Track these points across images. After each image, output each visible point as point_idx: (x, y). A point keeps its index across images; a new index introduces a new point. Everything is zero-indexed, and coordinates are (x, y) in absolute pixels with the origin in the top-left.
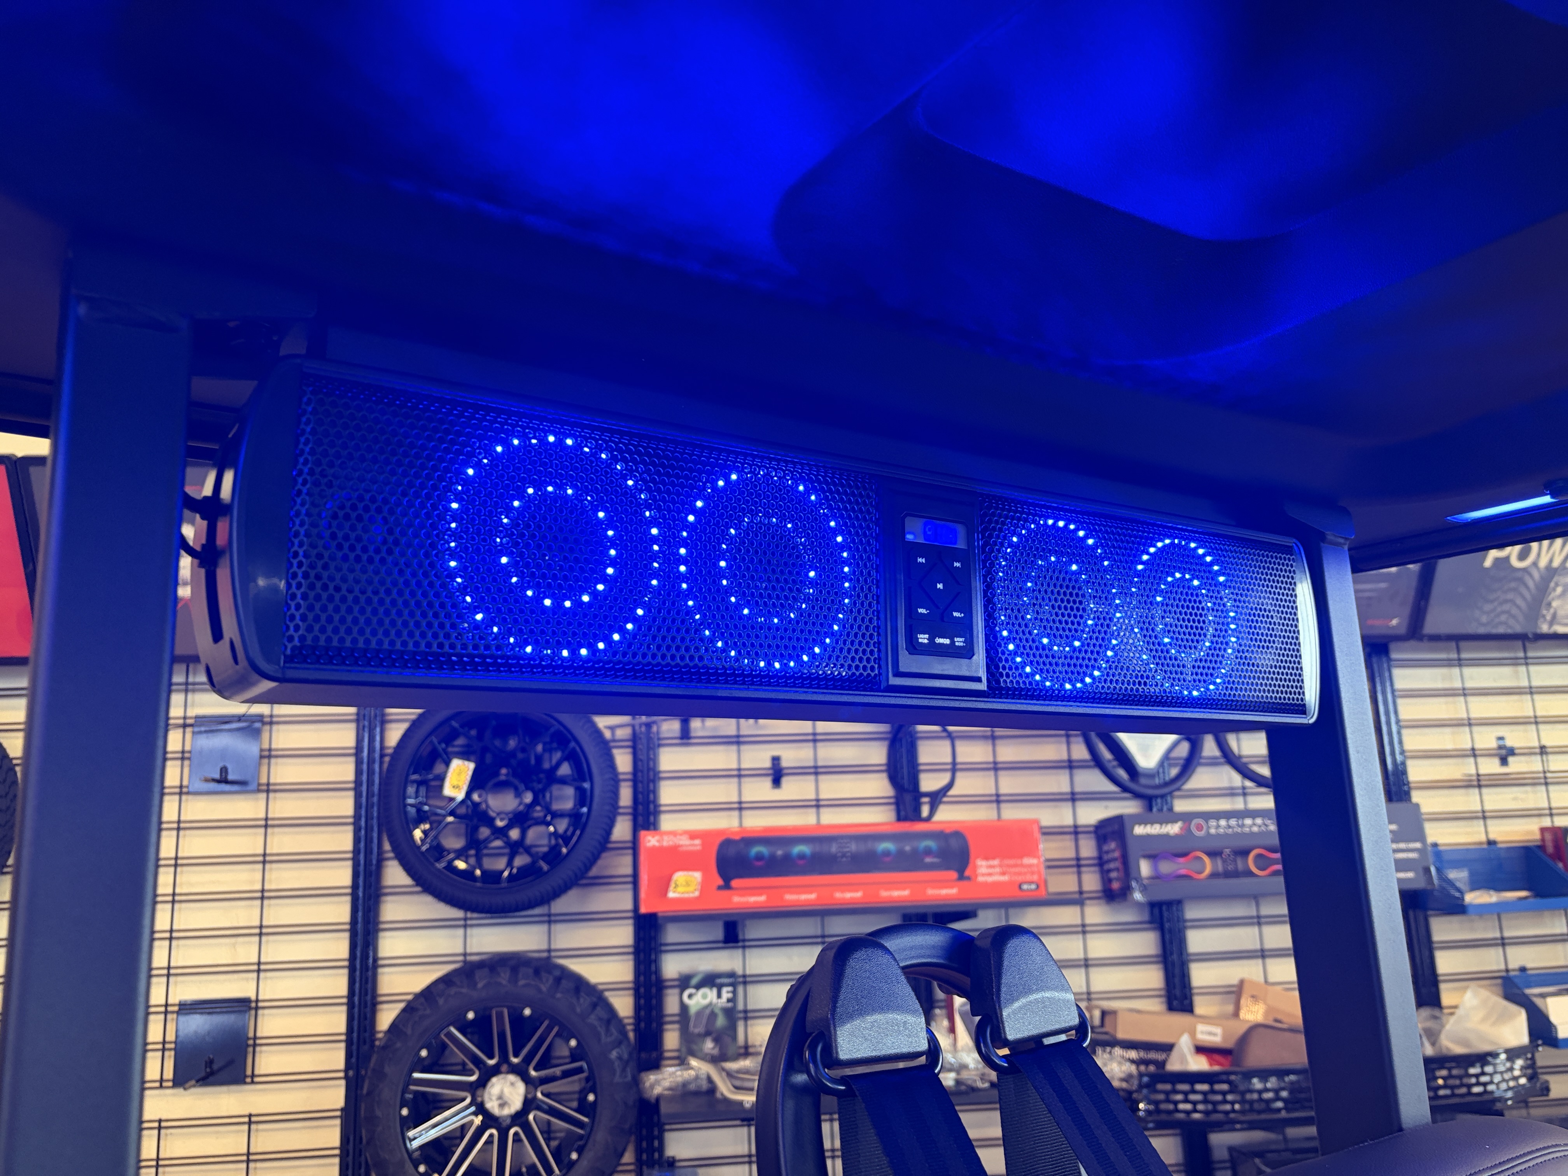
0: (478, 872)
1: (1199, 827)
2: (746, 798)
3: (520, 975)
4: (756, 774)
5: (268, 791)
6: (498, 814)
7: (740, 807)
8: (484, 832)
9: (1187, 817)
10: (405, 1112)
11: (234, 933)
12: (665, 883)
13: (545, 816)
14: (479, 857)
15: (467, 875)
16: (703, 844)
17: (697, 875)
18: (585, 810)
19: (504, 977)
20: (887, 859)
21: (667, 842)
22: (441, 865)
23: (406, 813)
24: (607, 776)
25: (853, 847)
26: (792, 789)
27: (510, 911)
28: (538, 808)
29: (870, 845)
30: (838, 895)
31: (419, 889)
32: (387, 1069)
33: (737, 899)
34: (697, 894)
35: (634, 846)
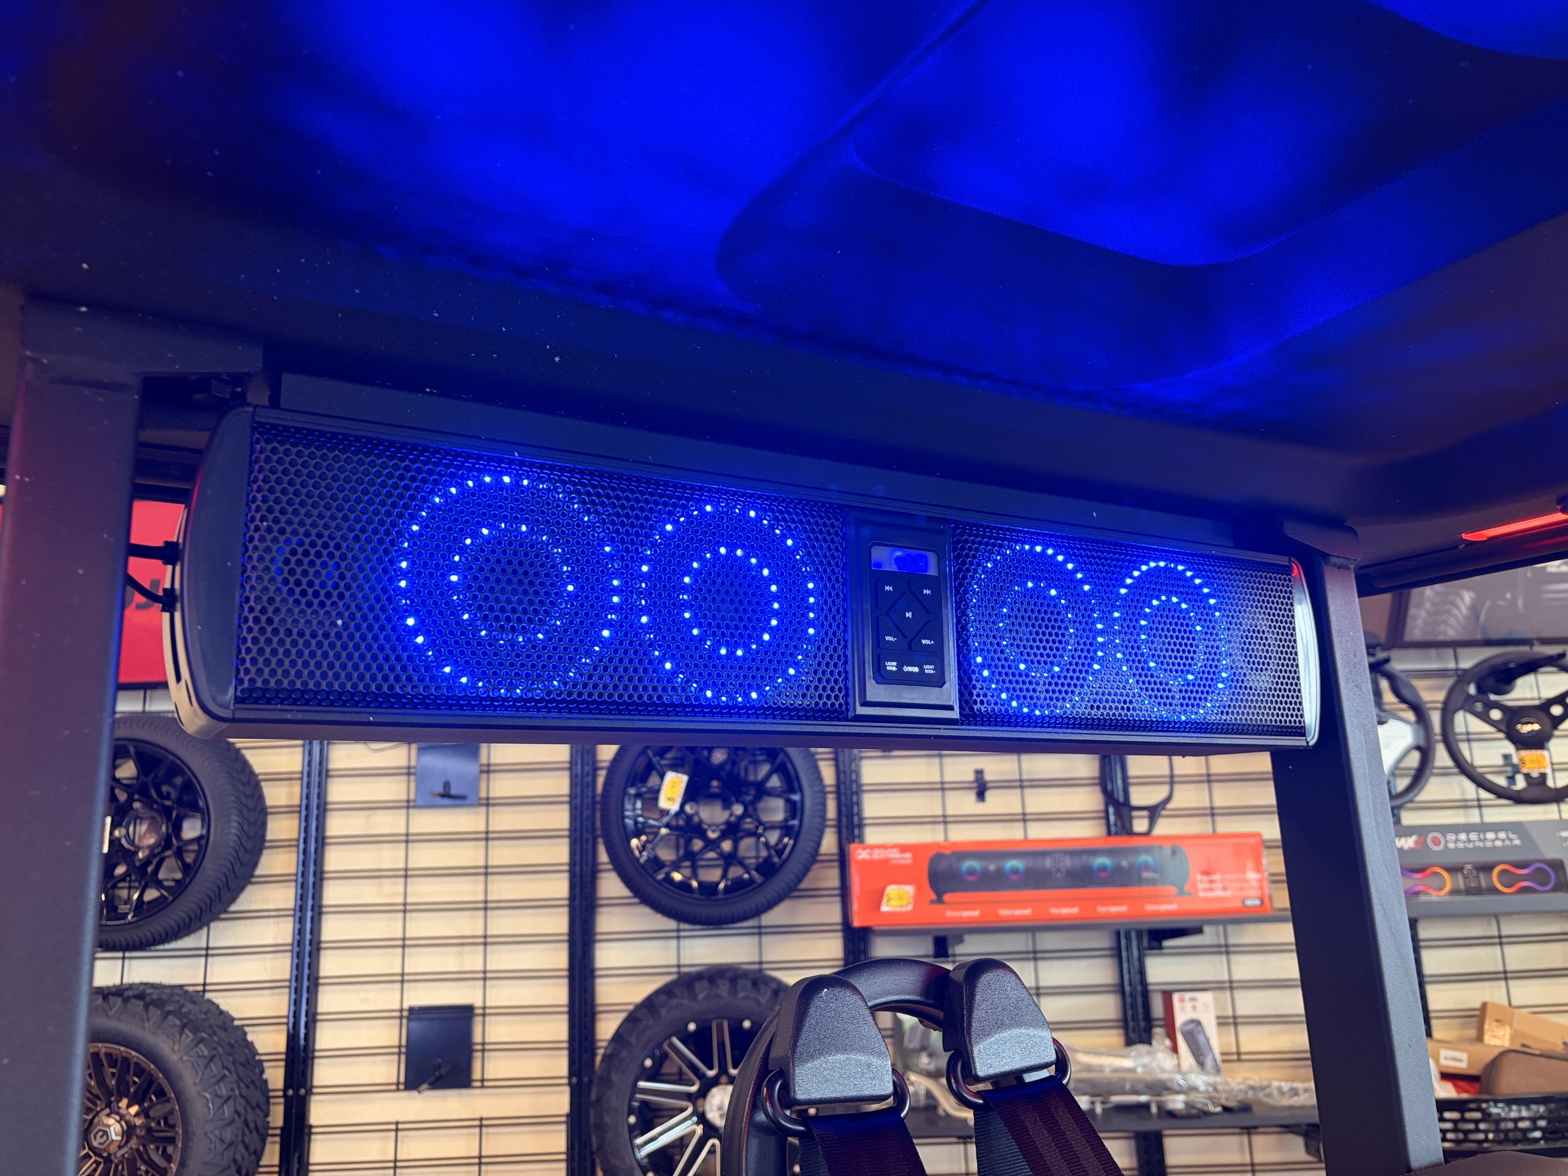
0: (695, 884)
1: (1436, 842)
2: (950, 811)
3: (739, 987)
4: (959, 787)
5: (488, 805)
6: (710, 826)
7: (945, 820)
8: (697, 844)
9: (1421, 831)
10: (632, 1119)
11: (461, 942)
12: (879, 896)
13: (757, 828)
14: (694, 869)
15: (684, 886)
16: (914, 858)
17: (909, 889)
18: (795, 822)
19: (723, 988)
20: (1103, 875)
21: (877, 855)
22: (661, 876)
23: (624, 826)
24: (816, 788)
25: (1068, 862)
26: (996, 802)
27: (727, 923)
28: (748, 820)
29: (1085, 859)
30: (1054, 911)
31: (636, 900)
32: (615, 1077)
33: (950, 914)
34: (910, 908)
35: (843, 860)
